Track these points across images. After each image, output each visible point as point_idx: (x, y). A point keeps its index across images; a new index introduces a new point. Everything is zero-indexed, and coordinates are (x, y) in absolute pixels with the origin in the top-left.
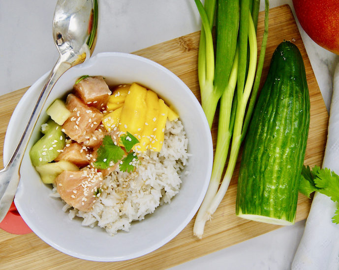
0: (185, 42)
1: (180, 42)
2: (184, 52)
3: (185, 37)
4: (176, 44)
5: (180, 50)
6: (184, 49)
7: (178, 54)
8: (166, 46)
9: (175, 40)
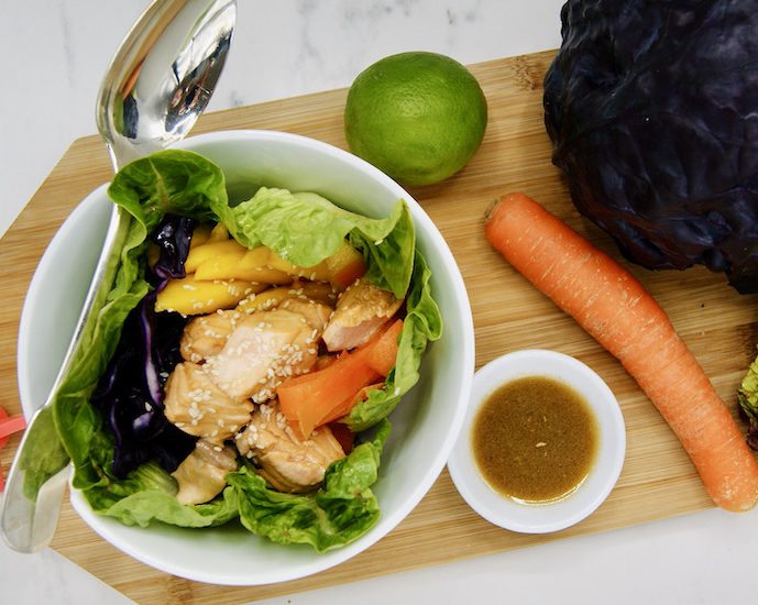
0: (529, 67)
1: (518, 66)
2: (522, 90)
3: (529, 57)
4: (508, 70)
5: (515, 85)
6: (525, 83)
7: (511, 92)
8: (485, 72)
9: (507, 61)
